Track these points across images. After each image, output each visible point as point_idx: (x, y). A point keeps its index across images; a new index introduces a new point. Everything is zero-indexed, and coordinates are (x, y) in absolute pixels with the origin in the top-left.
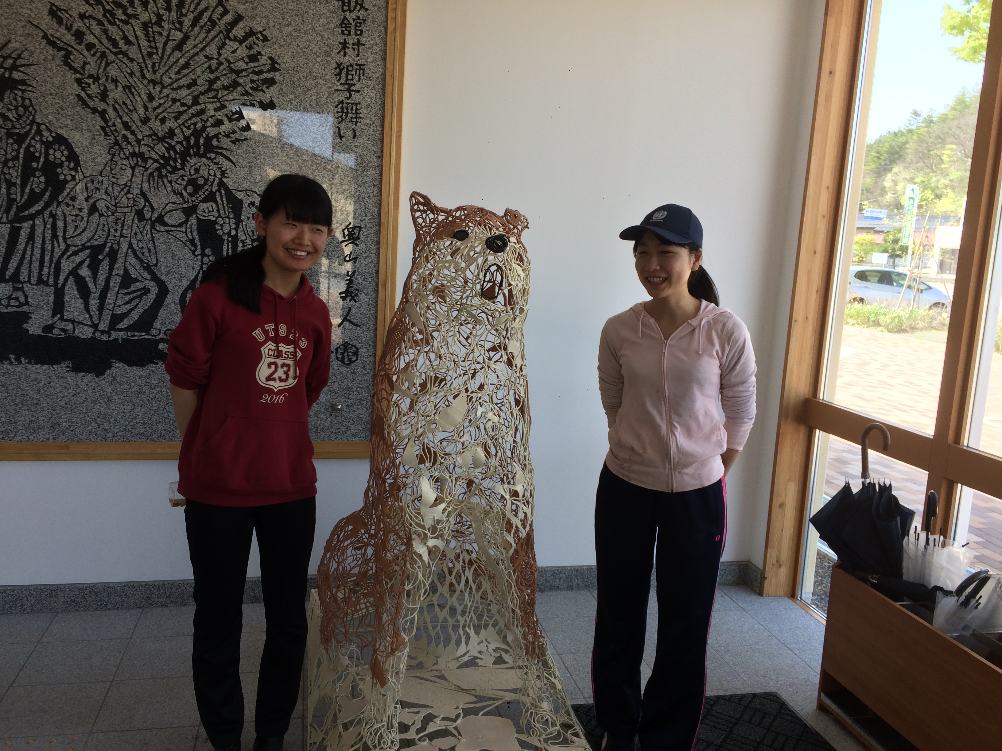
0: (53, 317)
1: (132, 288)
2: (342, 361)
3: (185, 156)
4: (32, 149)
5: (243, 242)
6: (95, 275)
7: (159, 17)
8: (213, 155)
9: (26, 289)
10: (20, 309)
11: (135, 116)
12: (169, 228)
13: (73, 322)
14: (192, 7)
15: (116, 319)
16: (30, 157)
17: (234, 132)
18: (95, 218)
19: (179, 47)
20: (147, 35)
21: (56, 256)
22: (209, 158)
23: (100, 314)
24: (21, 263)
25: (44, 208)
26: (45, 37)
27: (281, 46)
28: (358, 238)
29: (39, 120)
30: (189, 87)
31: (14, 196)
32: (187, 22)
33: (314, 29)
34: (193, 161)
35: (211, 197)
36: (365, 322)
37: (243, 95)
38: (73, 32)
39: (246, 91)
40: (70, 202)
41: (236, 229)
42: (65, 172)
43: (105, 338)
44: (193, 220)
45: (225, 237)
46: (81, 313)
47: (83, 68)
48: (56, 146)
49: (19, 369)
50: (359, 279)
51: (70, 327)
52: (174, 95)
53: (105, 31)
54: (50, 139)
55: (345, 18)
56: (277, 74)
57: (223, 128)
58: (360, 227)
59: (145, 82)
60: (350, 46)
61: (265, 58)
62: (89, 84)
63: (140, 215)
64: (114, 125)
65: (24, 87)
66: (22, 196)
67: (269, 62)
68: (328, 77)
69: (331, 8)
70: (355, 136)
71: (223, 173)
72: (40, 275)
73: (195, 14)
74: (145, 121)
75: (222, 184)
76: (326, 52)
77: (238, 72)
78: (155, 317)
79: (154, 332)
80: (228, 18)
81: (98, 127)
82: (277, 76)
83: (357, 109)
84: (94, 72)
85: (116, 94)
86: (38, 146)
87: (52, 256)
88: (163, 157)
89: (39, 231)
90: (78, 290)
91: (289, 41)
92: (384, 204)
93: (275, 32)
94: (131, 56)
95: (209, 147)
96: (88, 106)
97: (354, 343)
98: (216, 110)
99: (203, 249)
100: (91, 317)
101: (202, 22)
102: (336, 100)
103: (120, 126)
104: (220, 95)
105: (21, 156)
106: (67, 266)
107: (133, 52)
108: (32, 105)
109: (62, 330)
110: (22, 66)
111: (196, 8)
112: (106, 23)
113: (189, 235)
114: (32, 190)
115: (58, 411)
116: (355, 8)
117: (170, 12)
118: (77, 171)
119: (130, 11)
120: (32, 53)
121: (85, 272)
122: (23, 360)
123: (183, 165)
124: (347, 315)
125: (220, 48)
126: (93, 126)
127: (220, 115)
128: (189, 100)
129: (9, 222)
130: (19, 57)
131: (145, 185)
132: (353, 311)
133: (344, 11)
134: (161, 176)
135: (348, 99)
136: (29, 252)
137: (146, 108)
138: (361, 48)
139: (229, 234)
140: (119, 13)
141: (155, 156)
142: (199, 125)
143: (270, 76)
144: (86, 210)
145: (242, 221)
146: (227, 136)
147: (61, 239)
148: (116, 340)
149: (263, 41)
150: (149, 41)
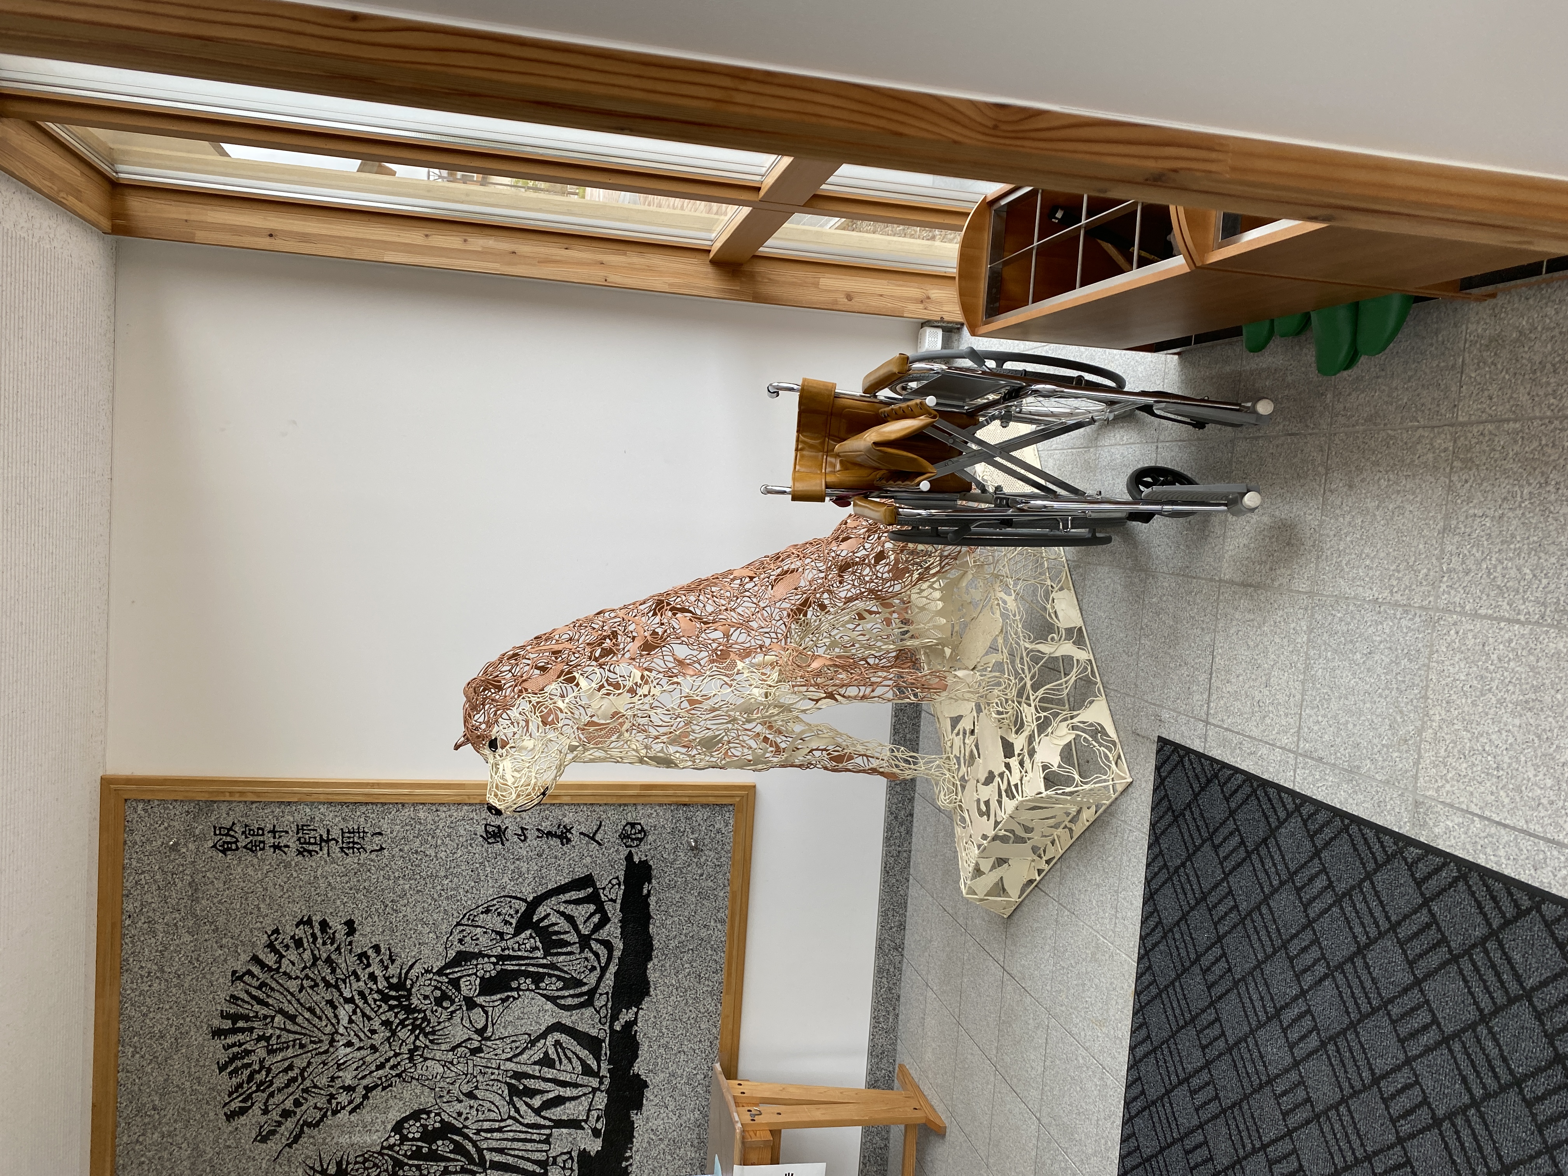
0: (583, 1129)
1: (555, 1057)
2: (641, 840)
3: (409, 1010)
4: (409, 1153)
5: (503, 950)
6: (542, 1092)
7: (260, 1039)
8: (409, 982)
9: (554, 1154)
10: (576, 1159)
11: (368, 1059)
12: (490, 1025)
13: (589, 1110)
14: (246, 1006)
15: (587, 1071)
16: (417, 1154)
17: (382, 961)
18: (479, 1094)
19: (292, 1018)
20: (281, 1050)
21: (521, 1128)
22: (412, 986)
23: (581, 1086)
24: (528, 1160)
25: (470, 1140)
26: (290, 1145)
27: (283, 915)
28: (499, 827)
29: (379, 1148)
30: (335, 1008)
31: (458, 1168)
32: (264, 1011)
33: (262, 881)
34: (415, 1001)
35: (455, 983)
36: (596, 816)
37: (340, 953)
38: (283, 1120)
39: (336, 950)
40: (463, 1116)
41: (489, 956)
42: (433, 1123)
43: (607, 1081)
44: (480, 1000)
45: (499, 968)
46: (581, 1103)
47: (321, 1109)
48: (405, 1132)
49: (638, 1158)
50: (546, 826)
51: (594, 1114)
52: (345, 1021)
53: (280, 1090)
54: (397, 1137)
55: (245, 847)
56: (314, 918)
57: (377, 973)
58: (486, 825)
59: (332, 1050)
60: (277, 841)
61: (297, 931)
62: (338, 1103)
63: (475, 1051)
64: (380, 1078)
65: (344, 1163)
66: (458, 1160)
67: (301, 927)
68: (314, 864)
69: (235, 862)
70: (380, 834)
71: (427, 971)
72: (540, 1142)
73: (254, 1003)
74: (374, 1049)
75: (440, 973)
76: (285, 867)
77: (315, 959)
78: (587, 1035)
79: (602, 1035)
80: (256, 970)
81: (383, 1093)
82: (316, 918)
83: (349, 832)
84: (325, 1099)
85: (347, 1077)
86: (405, 1148)
87: (520, 1132)
88: (412, 1031)
89: (494, 1144)
90: (556, 1106)
91: (276, 907)
92: (458, 799)
93: (268, 921)
94: (305, 1064)
95: (400, 986)
96: (362, 1103)
97: (620, 827)
98: (358, 980)
99: (512, 990)
100: (585, 1094)
101: (262, 996)
102: (339, 855)
103: (380, 1072)
104: (342, 977)
105: (416, 1162)
106: (531, 1118)
107: (300, 1063)
108: (363, 1155)
109: (597, 1121)
110: (322, 1165)
111: (248, 1003)
112: (271, 1089)
113: (496, 1003)
114: (451, 1152)
115: (682, 1121)
116: (233, 836)
117: (255, 1028)
118: (431, 1112)
119: (257, 1067)
120: (307, 1157)
121: (537, 1102)
122: (627, 1155)
123: (420, 1011)
124: (588, 836)
125: (290, 978)
126: (382, 1097)
127: (364, 976)
128: (349, 1007)
129: (485, 1170)
130: (312, 1168)
131: (443, 1047)
132: (583, 830)
133: (237, 849)
134: (433, 1033)
135: (337, 842)
136: (516, 1153)
137: (359, 1049)
138: (277, 829)
139: (494, 964)
140: (258, 1077)
141: (412, 1038)
142: (376, 996)
143: (317, 926)
144: (472, 1102)
145: (480, 951)
146: (386, 968)
147: (502, 1124)
148: (609, 1071)
149: (279, 933)
150: (288, 1048)
